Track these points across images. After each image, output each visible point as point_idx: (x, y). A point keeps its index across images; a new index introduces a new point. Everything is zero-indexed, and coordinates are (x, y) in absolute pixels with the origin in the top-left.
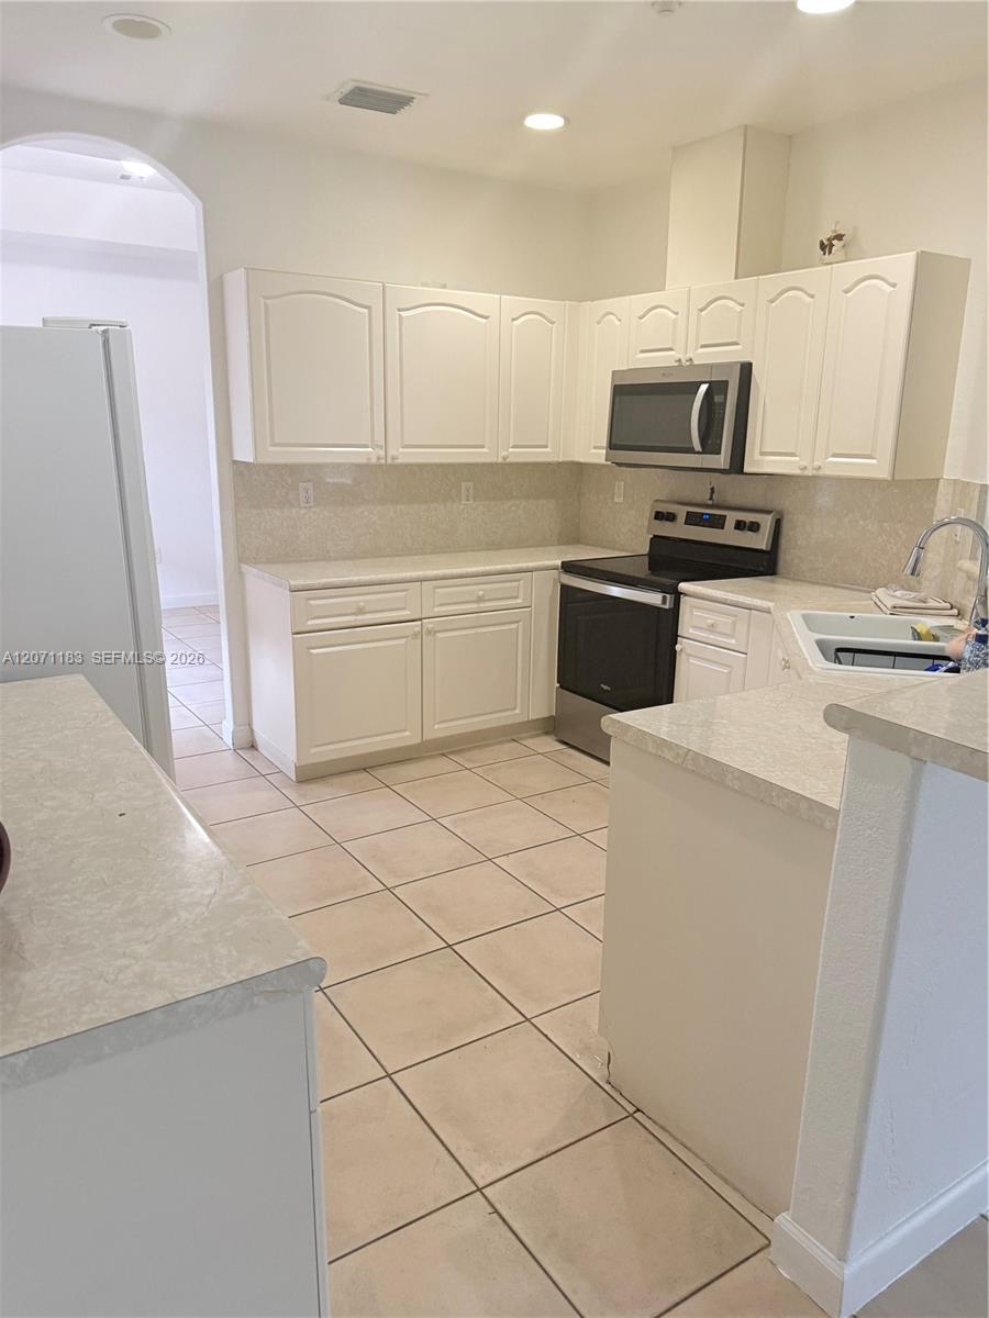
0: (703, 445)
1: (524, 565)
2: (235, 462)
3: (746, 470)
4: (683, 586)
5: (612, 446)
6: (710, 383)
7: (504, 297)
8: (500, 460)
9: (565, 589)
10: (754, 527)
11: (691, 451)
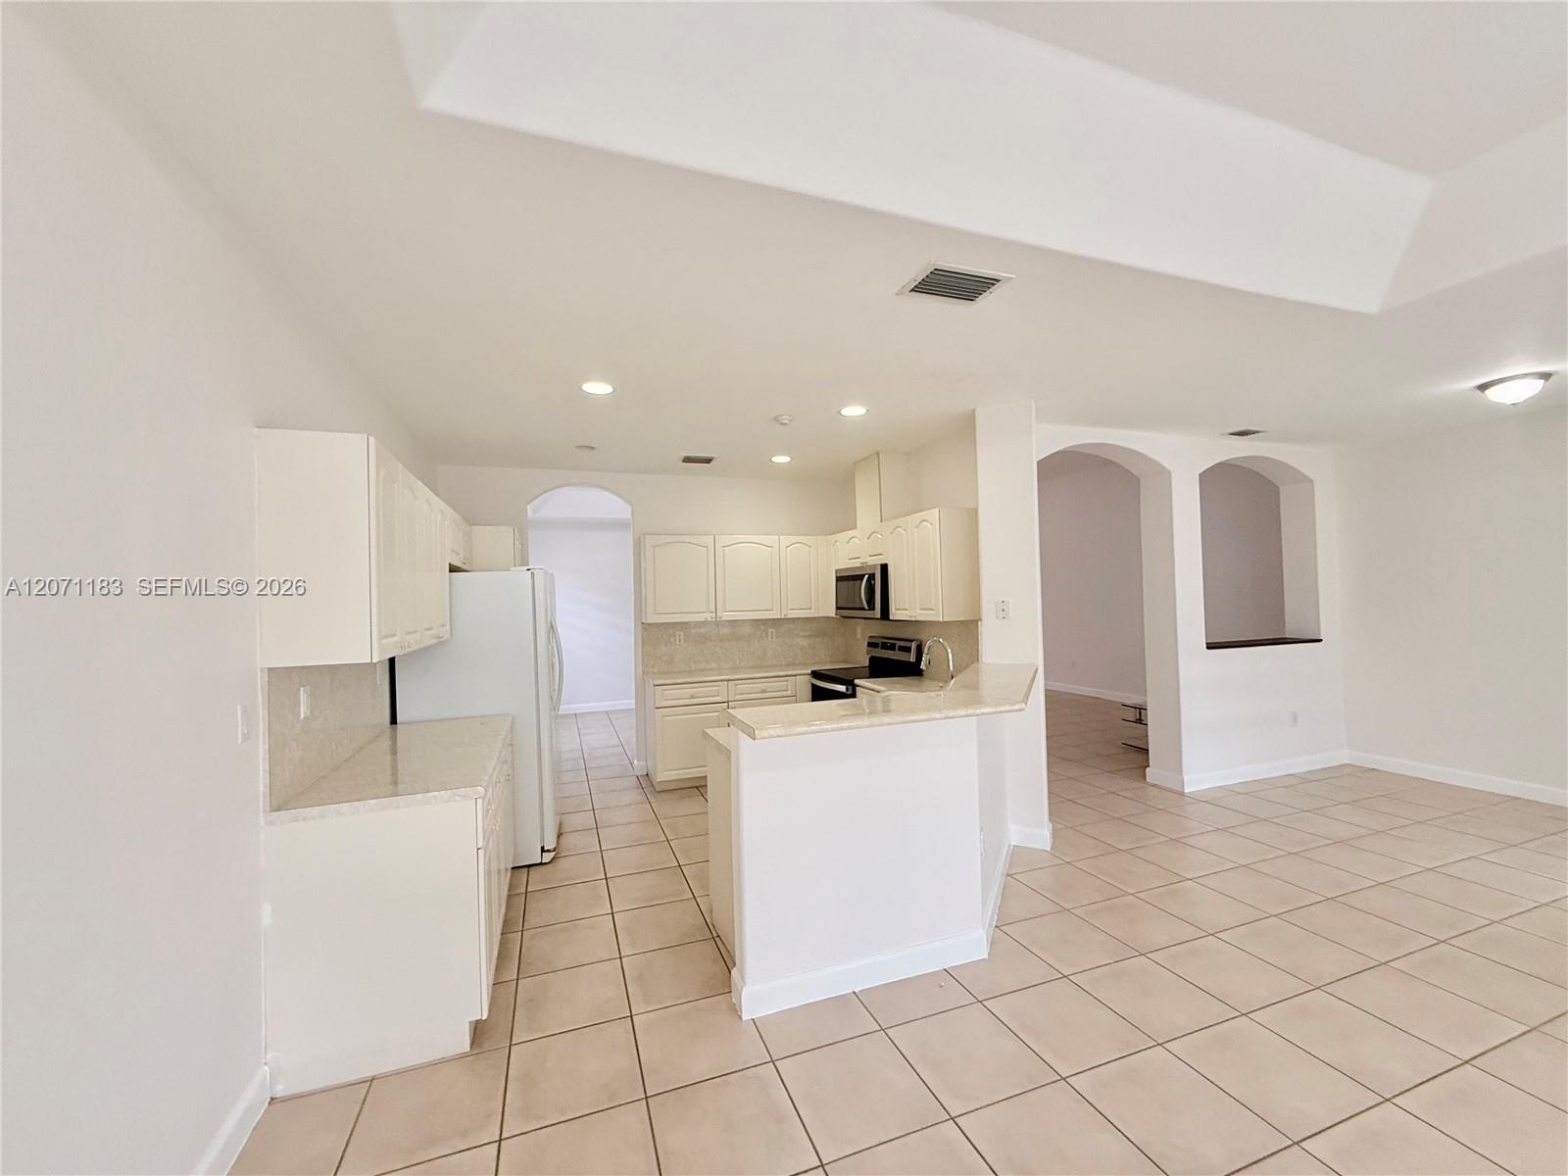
0: (869, 606)
1: (790, 673)
2: (643, 623)
3: (891, 618)
4: (857, 681)
5: (838, 608)
6: (870, 575)
7: (781, 536)
8: (783, 617)
9: (813, 685)
10: (908, 650)
11: (864, 609)
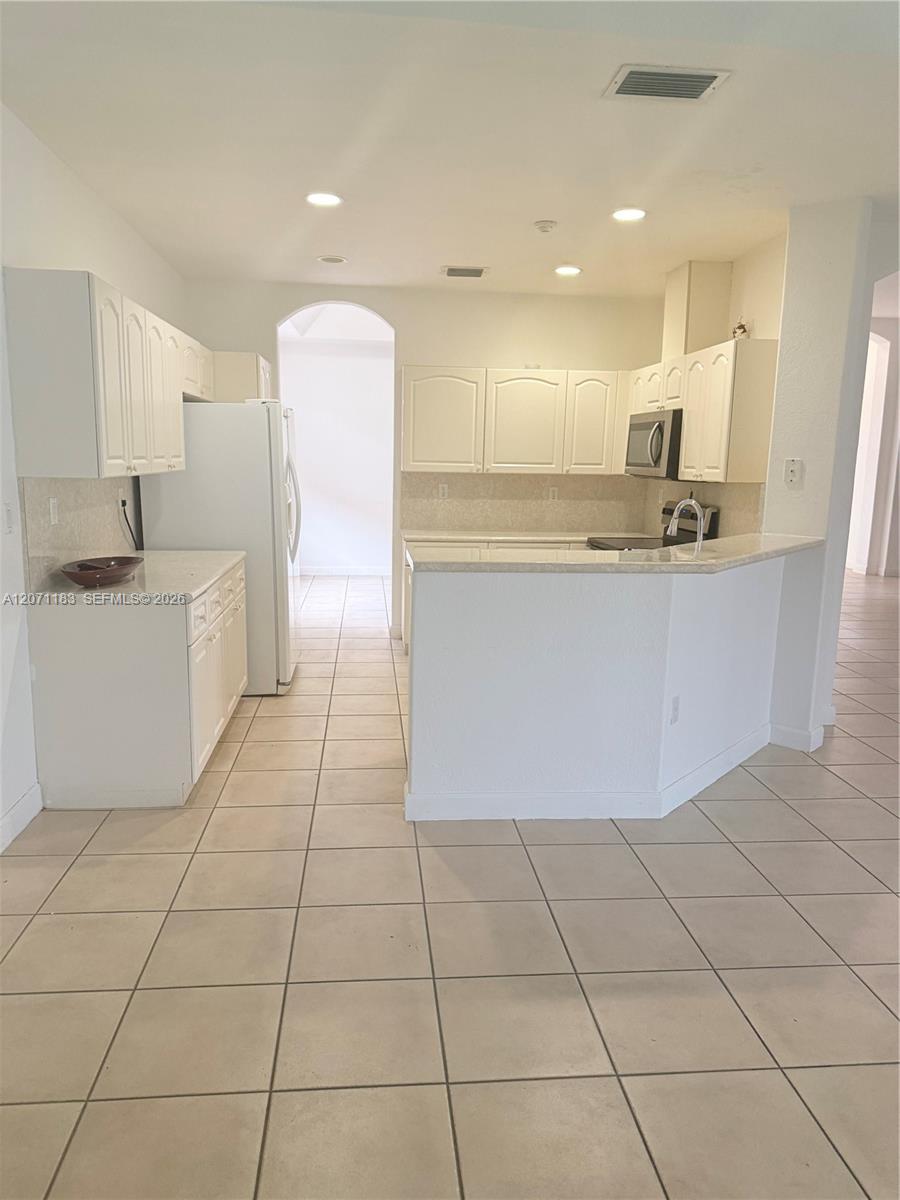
0: (654, 461)
2: (403, 472)
3: (680, 478)
5: (627, 464)
6: (659, 422)
7: (570, 371)
8: (564, 472)
11: (649, 465)
